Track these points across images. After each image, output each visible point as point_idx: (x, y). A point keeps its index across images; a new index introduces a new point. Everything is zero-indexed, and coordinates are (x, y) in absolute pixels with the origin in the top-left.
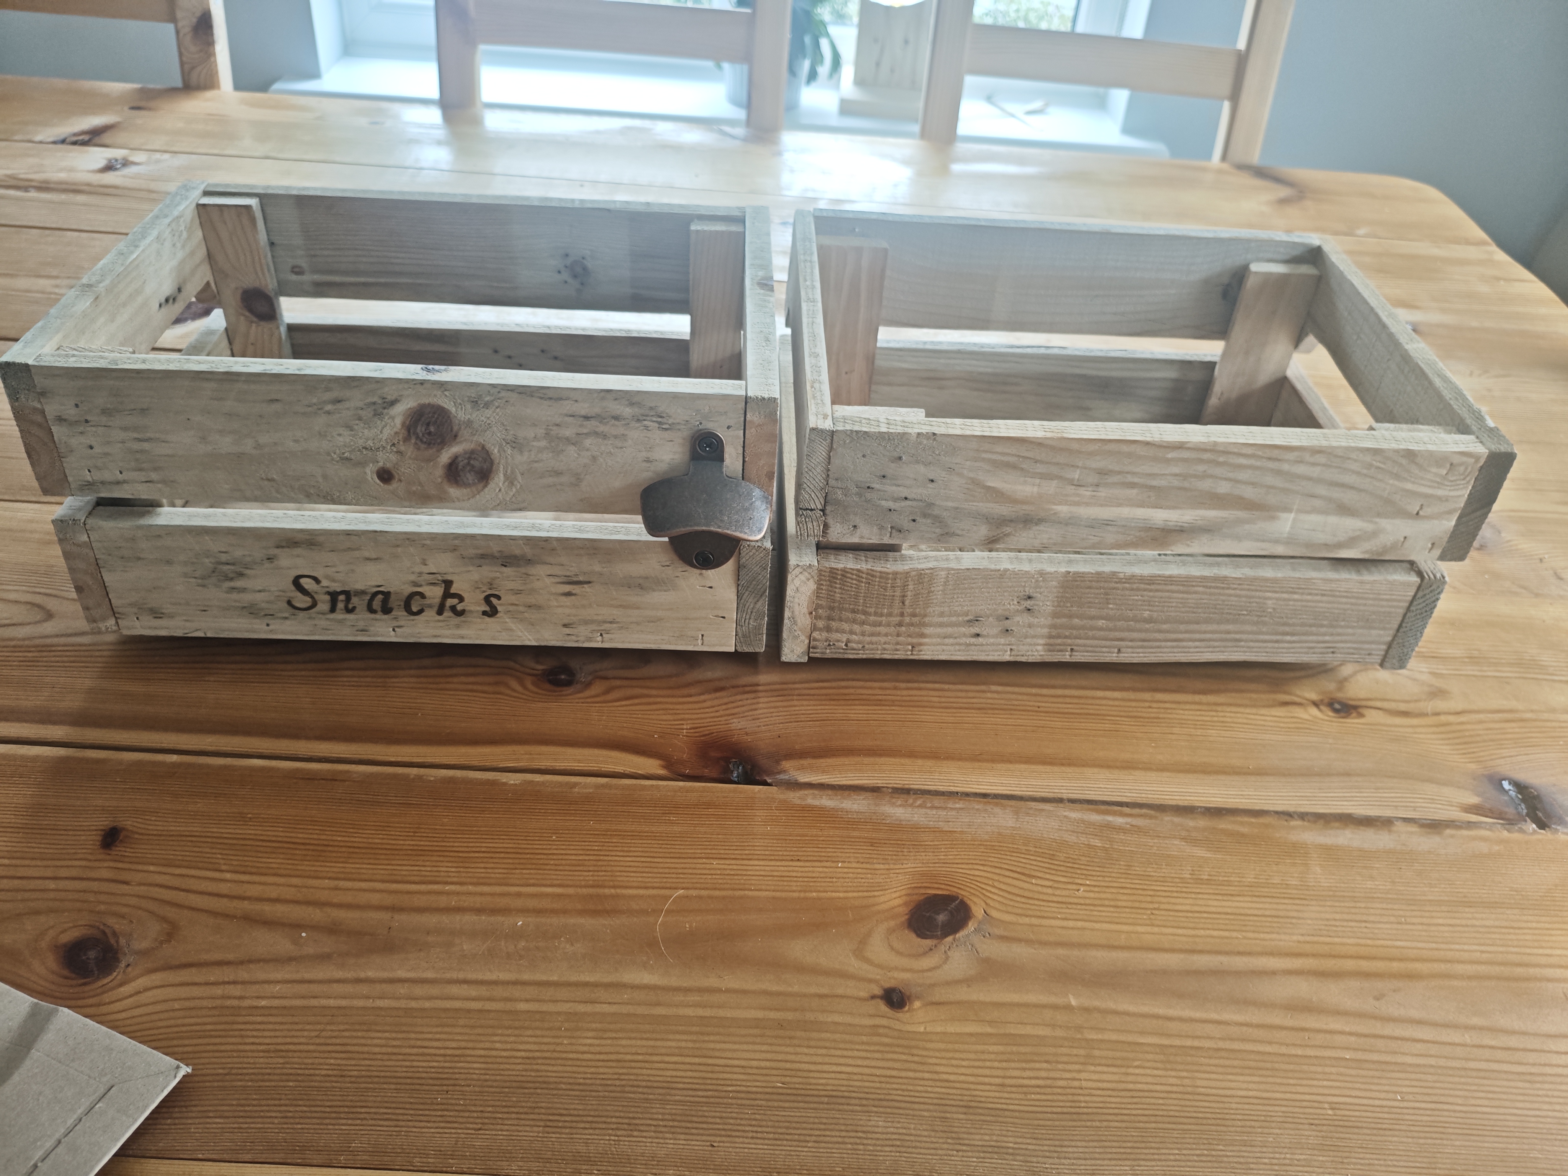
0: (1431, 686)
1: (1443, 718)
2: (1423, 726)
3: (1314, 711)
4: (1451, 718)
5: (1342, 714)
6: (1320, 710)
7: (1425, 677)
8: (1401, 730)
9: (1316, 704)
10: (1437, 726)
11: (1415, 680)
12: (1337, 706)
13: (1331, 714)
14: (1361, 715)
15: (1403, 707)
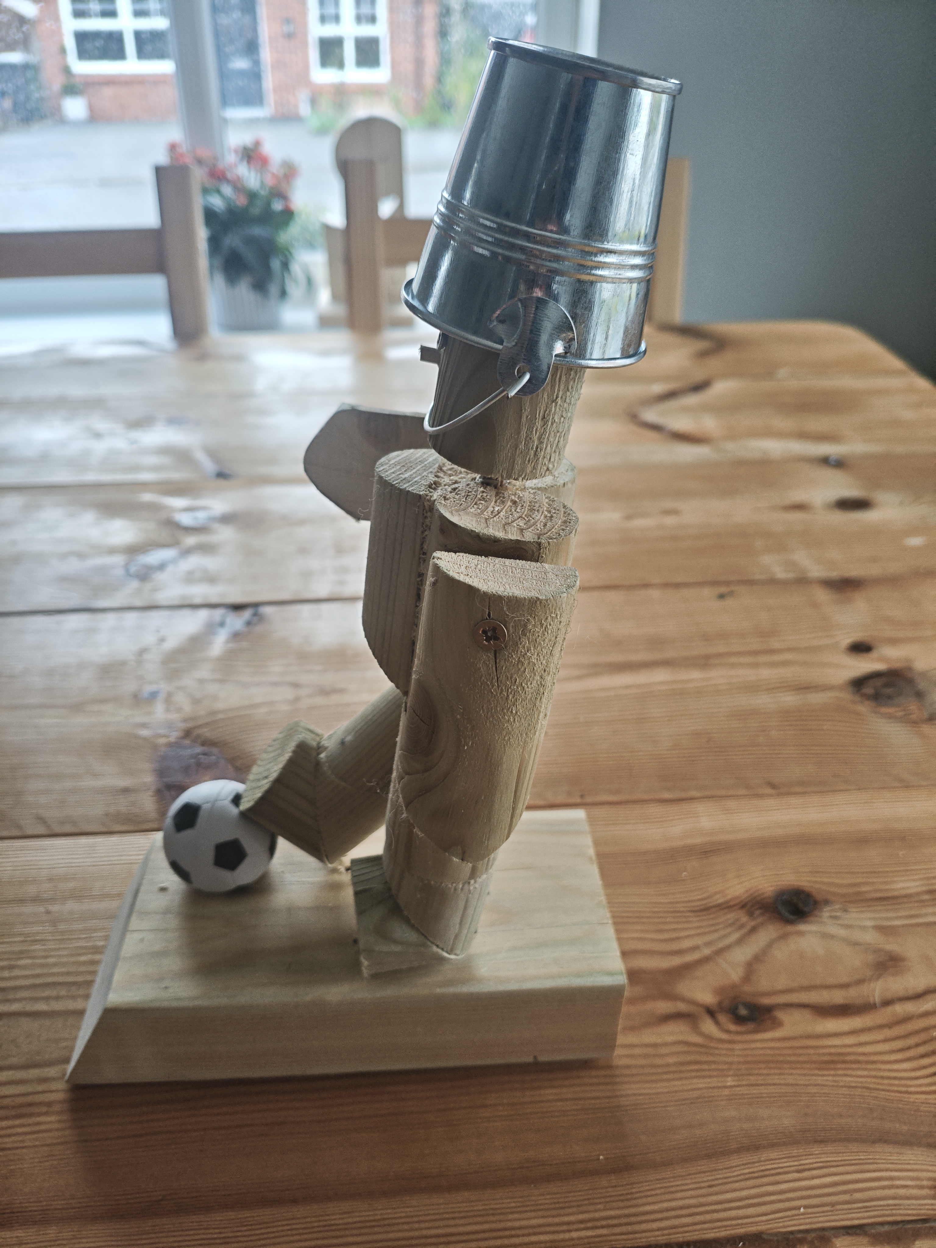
0: (877, 951)
1: (900, 1009)
2: (869, 1029)
3: (709, 1026)
4: (910, 1008)
5: (751, 1026)
6: (717, 1023)
7: (870, 937)
8: (837, 1041)
9: (711, 1012)
10: (889, 1026)
11: (855, 944)
12: (743, 1012)
13: (732, 1027)
14: (777, 1024)
15: (838, 997)
